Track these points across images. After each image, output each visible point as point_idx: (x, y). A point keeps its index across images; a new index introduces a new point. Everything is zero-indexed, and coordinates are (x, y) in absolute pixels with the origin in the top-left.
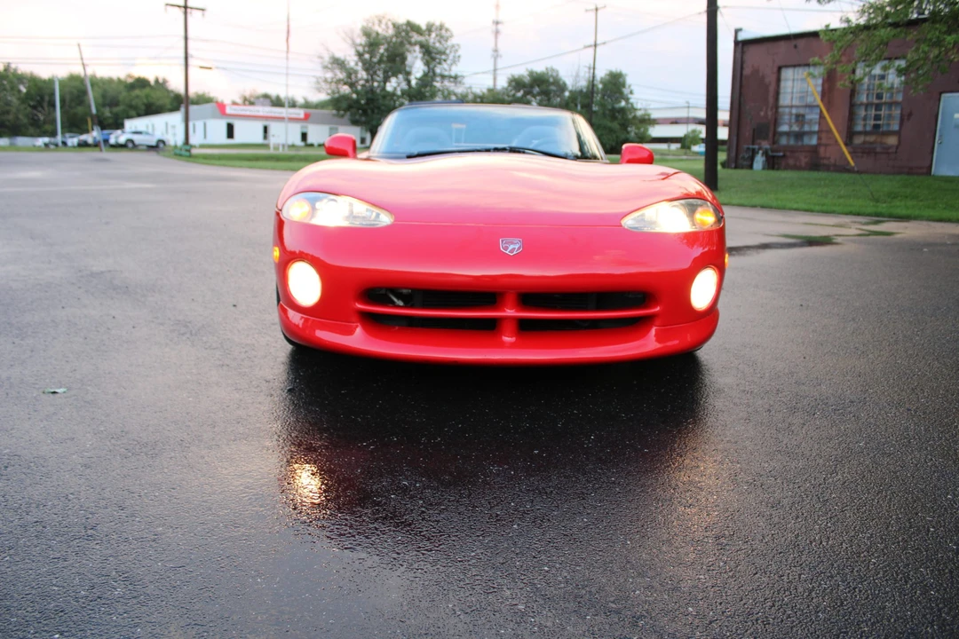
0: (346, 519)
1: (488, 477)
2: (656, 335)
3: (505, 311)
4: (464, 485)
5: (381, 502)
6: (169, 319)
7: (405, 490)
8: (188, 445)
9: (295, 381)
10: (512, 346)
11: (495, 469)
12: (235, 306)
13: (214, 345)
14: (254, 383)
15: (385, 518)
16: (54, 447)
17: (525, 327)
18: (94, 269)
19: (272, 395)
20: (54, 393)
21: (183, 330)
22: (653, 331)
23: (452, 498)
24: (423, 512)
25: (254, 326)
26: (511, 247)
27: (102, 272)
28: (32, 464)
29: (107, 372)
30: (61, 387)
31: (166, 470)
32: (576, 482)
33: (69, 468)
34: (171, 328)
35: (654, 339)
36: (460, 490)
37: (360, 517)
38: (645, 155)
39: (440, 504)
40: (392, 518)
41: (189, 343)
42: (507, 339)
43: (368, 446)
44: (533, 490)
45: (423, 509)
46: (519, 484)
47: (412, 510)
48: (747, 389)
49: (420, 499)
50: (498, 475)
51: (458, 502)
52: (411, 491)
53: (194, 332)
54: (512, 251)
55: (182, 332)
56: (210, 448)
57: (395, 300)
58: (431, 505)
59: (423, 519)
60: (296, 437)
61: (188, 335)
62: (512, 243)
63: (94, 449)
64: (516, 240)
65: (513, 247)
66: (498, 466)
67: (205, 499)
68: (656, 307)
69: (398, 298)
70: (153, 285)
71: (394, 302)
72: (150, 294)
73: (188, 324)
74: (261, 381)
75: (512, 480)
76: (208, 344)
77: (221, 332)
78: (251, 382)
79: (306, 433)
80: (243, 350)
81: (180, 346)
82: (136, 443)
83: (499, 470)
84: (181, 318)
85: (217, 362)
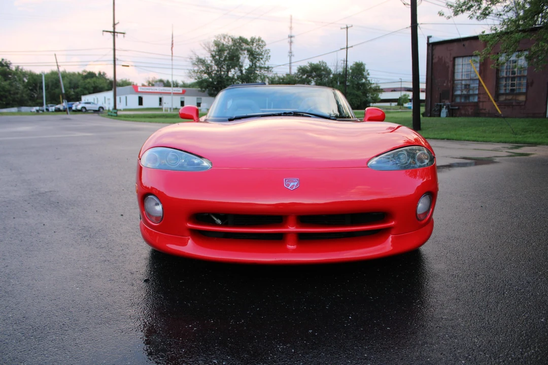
1: (276, 355)
2: (392, 242)
3: (288, 228)
6: (79, 226)
9: (150, 273)
10: (294, 251)
11: (280, 347)
12: (122, 215)
13: (103, 245)
14: (123, 275)
17: (302, 238)
18: (42, 190)
19: (133, 285)
21: (86, 234)
22: (390, 239)
25: (132, 230)
26: (292, 184)
27: (46, 192)
29: (28, 267)
34: (79, 232)
35: (390, 244)
38: (380, 114)
41: (87, 243)
42: (290, 247)
43: (192, 328)
48: (455, 273)
50: (282, 353)
53: (92, 235)
54: (292, 187)
55: (84, 235)
57: (216, 219)
61: (87, 238)
62: (293, 182)
64: (295, 179)
65: (293, 184)
66: (284, 344)
68: (392, 222)
69: (217, 218)
70: (75, 201)
71: (215, 221)
72: (71, 207)
73: (90, 229)
74: (128, 273)
75: (292, 358)
76: (99, 244)
77: (109, 235)
78: (121, 274)
79: (151, 317)
80: (121, 248)
81: (80, 246)
82: (31, 327)
83: (283, 348)
84: (86, 224)
85: (102, 258)
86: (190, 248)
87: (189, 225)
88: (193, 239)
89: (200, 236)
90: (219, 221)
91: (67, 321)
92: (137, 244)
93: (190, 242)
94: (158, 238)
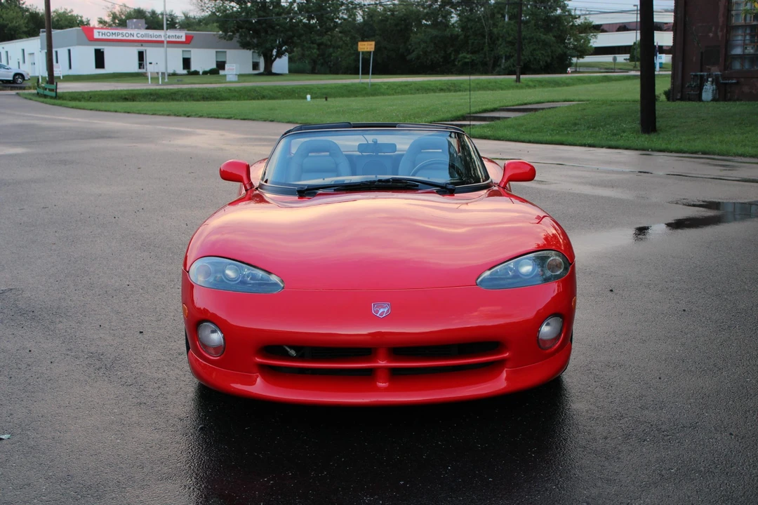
2: (506, 377)
3: (378, 362)
6: (83, 351)
8: (124, 486)
9: (205, 418)
10: (386, 390)
11: (367, 499)
12: (141, 332)
13: (130, 381)
14: (170, 422)
16: (17, 493)
17: (396, 374)
19: (187, 434)
21: (98, 364)
22: (504, 375)
25: (163, 358)
26: (381, 310)
29: (40, 415)
30: (3, 434)
34: (86, 362)
35: (505, 380)
41: (106, 379)
42: (381, 385)
43: (269, 481)
53: (108, 366)
54: (381, 314)
55: (97, 367)
56: (142, 487)
57: (289, 350)
60: (211, 474)
61: (103, 370)
62: (382, 307)
63: (49, 493)
64: (385, 304)
65: (383, 311)
66: (371, 496)
68: (506, 353)
69: (291, 347)
70: (58, 308)
71: (287, 351)
72: (58, 320)
73: (102, 357)
74: (176, 419)
76: (124, 380)
77: (133, 366)
78: (168, 421)
79: (218, 470)
80: (156, 386)
81: (98, 383)
82: (82, 486)
83: (370, 500)
84: (93, 349)
85: (134, 400)
86: (259, 387)
87: (258, 360)
88: (264, 377)
89: (271, 373)
90: (293, 353)
91: (120, 478)
92: (177, 379)
93: (259, 380)
94: (215, 373)
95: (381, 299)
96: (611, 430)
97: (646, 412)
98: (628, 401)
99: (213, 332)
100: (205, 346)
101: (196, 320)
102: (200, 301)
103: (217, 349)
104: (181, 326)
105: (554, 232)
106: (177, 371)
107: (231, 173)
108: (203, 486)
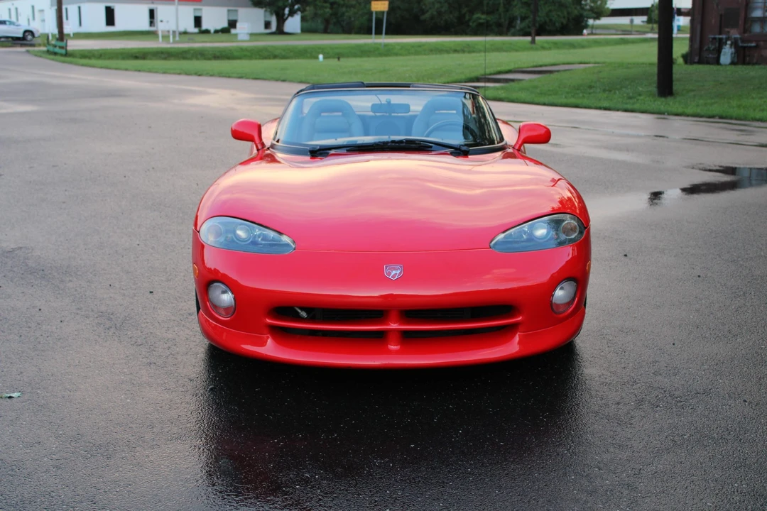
0: (263, 507)
1: (372, 469)
3: (389, 325)
4: (352, 476)
5: (288, 492)
6: (93, 311)
7: (307, 481)
8: (134, 446)
9: (215, 379)
10: (397, 352)
11: (377, 462)
12: (151, 292)
13: (139, 341)
14: (180, 382)
15: (291, 505)
16: (27, 451)
17: (408, 338)
19: (197, 395)
20: (10, 397)
21: (108, 324)
22: (517, 338)
23: (343, 488)
24: (320, 500)
25: (173, 318)
26: (394, 272)
27: (14, 250)
28: (14, 467)
29: (50, 374)
30: (14, 392)
31: (121, 469)
32: (439, 473)
33: (45, 470)
34: (96, 321)
35: (517, 344)
36: (349, 481)
37: (273, 504)
38: (543, 131)
39: (333, 493)
40: (297, 505)
41: (116, 339)
42: (392, 347)
43: (278, 443)
44: (405, 480)
45: (320, 497)
46: (395, 475)
47: (311, 498)
49: (318, 488)
50: (379, 467)
51: (347, 491)
52: (311, 482)
53: (118, 325)
54: (394, 276)
55: (107, 326)
56: (152, 447)
57: (300, 311)
58: (326, 493)
59: (320, 505)
60: (220, 435)
61: (113, 330)
62: (394, 269)
63: (59, 451)
64: (398, 266)
65: (395, 272)
66: (382, 459)
67: (155, 492)
68: (519, 317)
69: (302, 309)
70: (68, 267)
71: (298, 313)
72: (68, 279)
73: (111, 316)
74: (186, 380)
75: (390, 471)
76: (134, 340)
77: (143, 325)
78: (178, 381)
79: (228, 431)
80: (166, 346)
81: (108, 342)
82: (91, 445)
83: (381, 463)
84: (103, 308)
85: (145, 360)
86: (270, 349)
87: (269, 321)
88: (274, 338)
89: (282, 335)
90: (304, 314)
92: (187, 339)
93: (270, 341)
94: (225, 334)
95: (393, 261)
96: (624, 395)
97: (659, 378)
98: (641, 367)
99: (224, 292)
100: (216, 307)
101: (207, 280)
102: (211, 261)
103: (227, 309)
104: (191, 286)
105: (569, 195)
106: (187, 331)
107: (243, 133)
108: (213, 447)
